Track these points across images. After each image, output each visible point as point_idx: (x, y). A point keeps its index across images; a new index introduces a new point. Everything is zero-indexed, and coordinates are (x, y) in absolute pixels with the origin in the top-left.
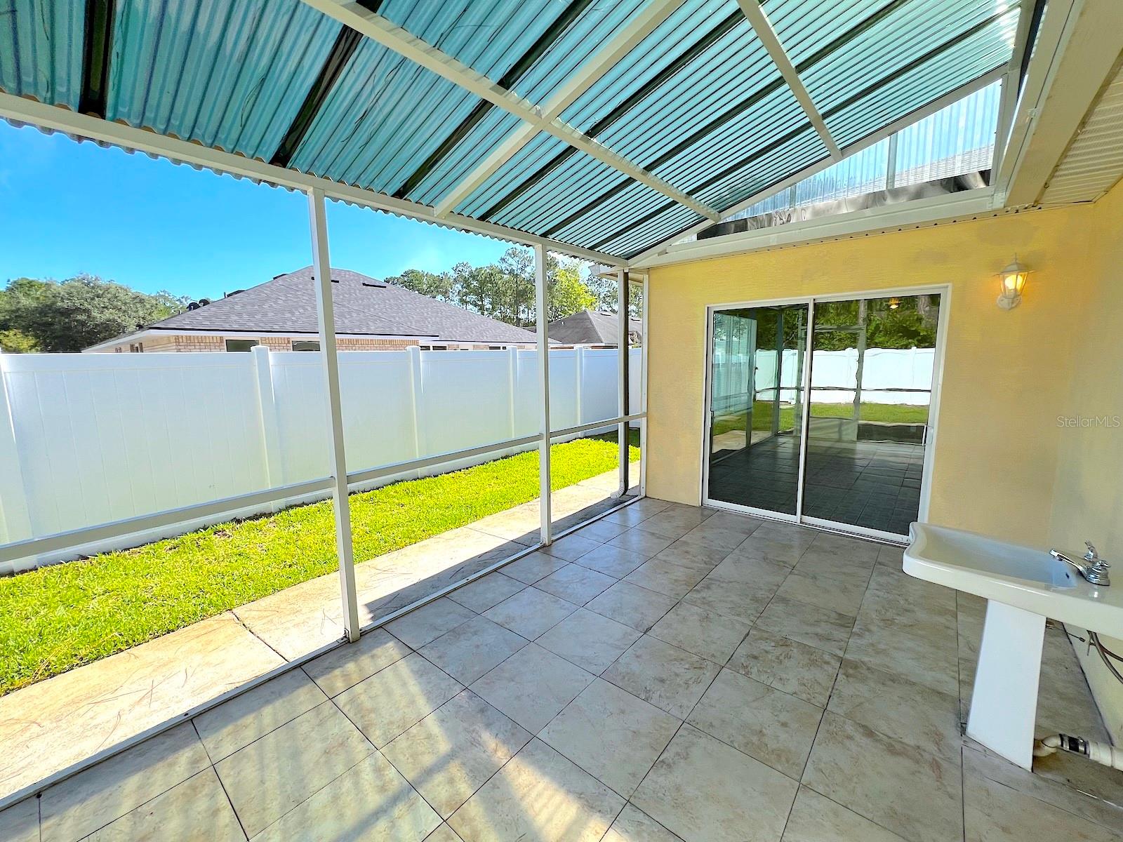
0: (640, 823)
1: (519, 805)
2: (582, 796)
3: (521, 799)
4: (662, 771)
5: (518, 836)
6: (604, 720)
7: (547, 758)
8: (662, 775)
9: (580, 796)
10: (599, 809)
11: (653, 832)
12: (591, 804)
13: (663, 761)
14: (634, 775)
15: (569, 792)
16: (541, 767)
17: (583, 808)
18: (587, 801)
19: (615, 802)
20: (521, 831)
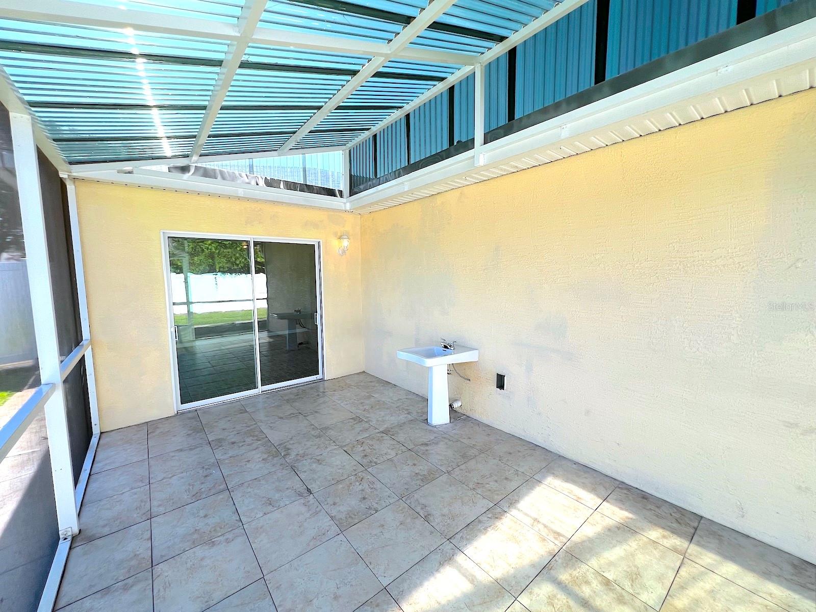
0: (462, 537)
1: (444, 605)
2: (442, 563)
3: (440, 604)
4: (431, 518)
5: (466, 608)
6: (385, 538)
7: (408, 581)
8: (434, 519)
9: (441, 564)
10: (451, 555)
11: (467, 533)
12: (448, 559)
13: (425, 517)
14: (432, 533)
15: (437, 570)
16: (415, 586)
17: (450, 564)
18: (446, 561)
19: (448, 547)
20: (462, 606)
